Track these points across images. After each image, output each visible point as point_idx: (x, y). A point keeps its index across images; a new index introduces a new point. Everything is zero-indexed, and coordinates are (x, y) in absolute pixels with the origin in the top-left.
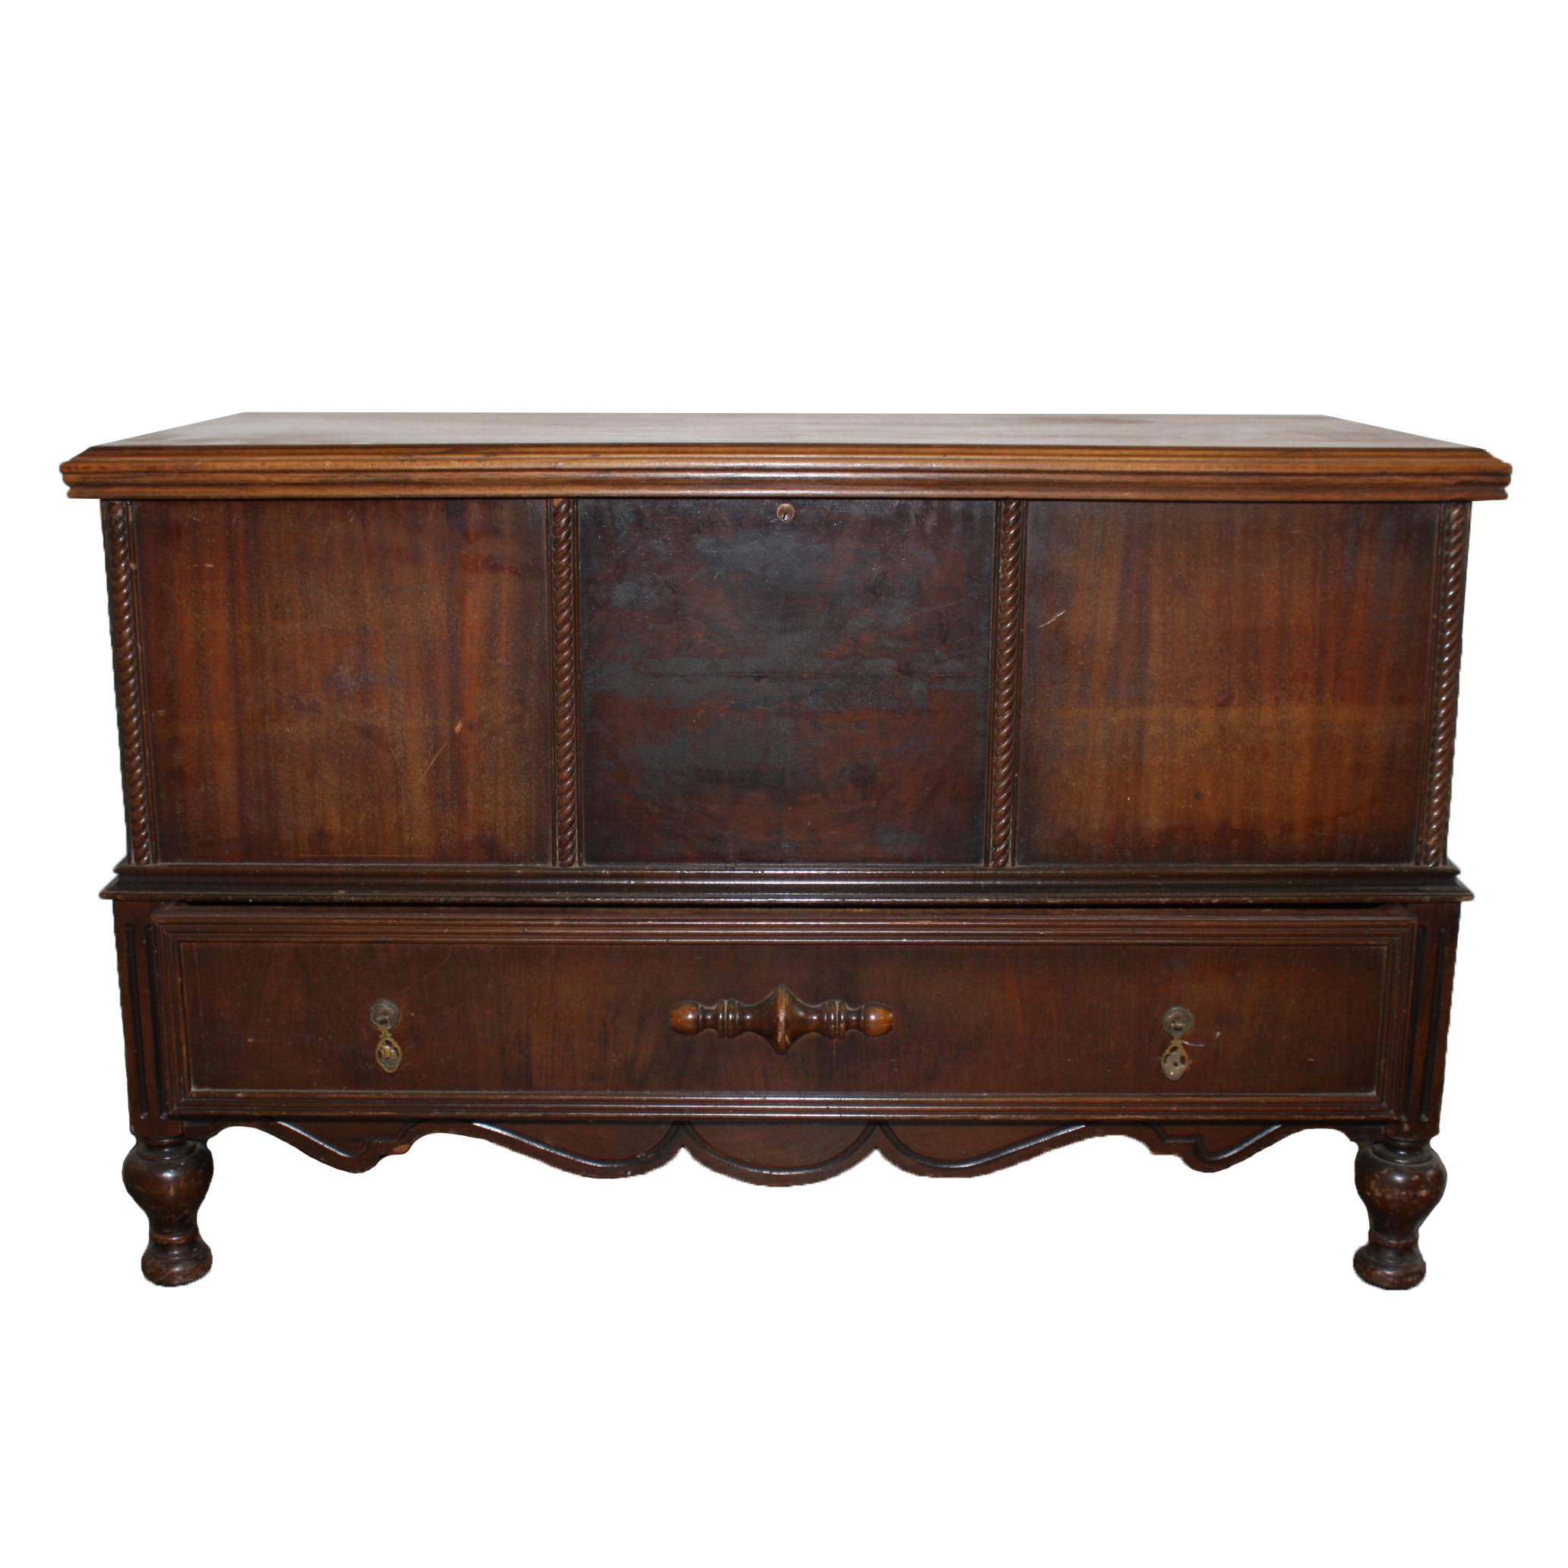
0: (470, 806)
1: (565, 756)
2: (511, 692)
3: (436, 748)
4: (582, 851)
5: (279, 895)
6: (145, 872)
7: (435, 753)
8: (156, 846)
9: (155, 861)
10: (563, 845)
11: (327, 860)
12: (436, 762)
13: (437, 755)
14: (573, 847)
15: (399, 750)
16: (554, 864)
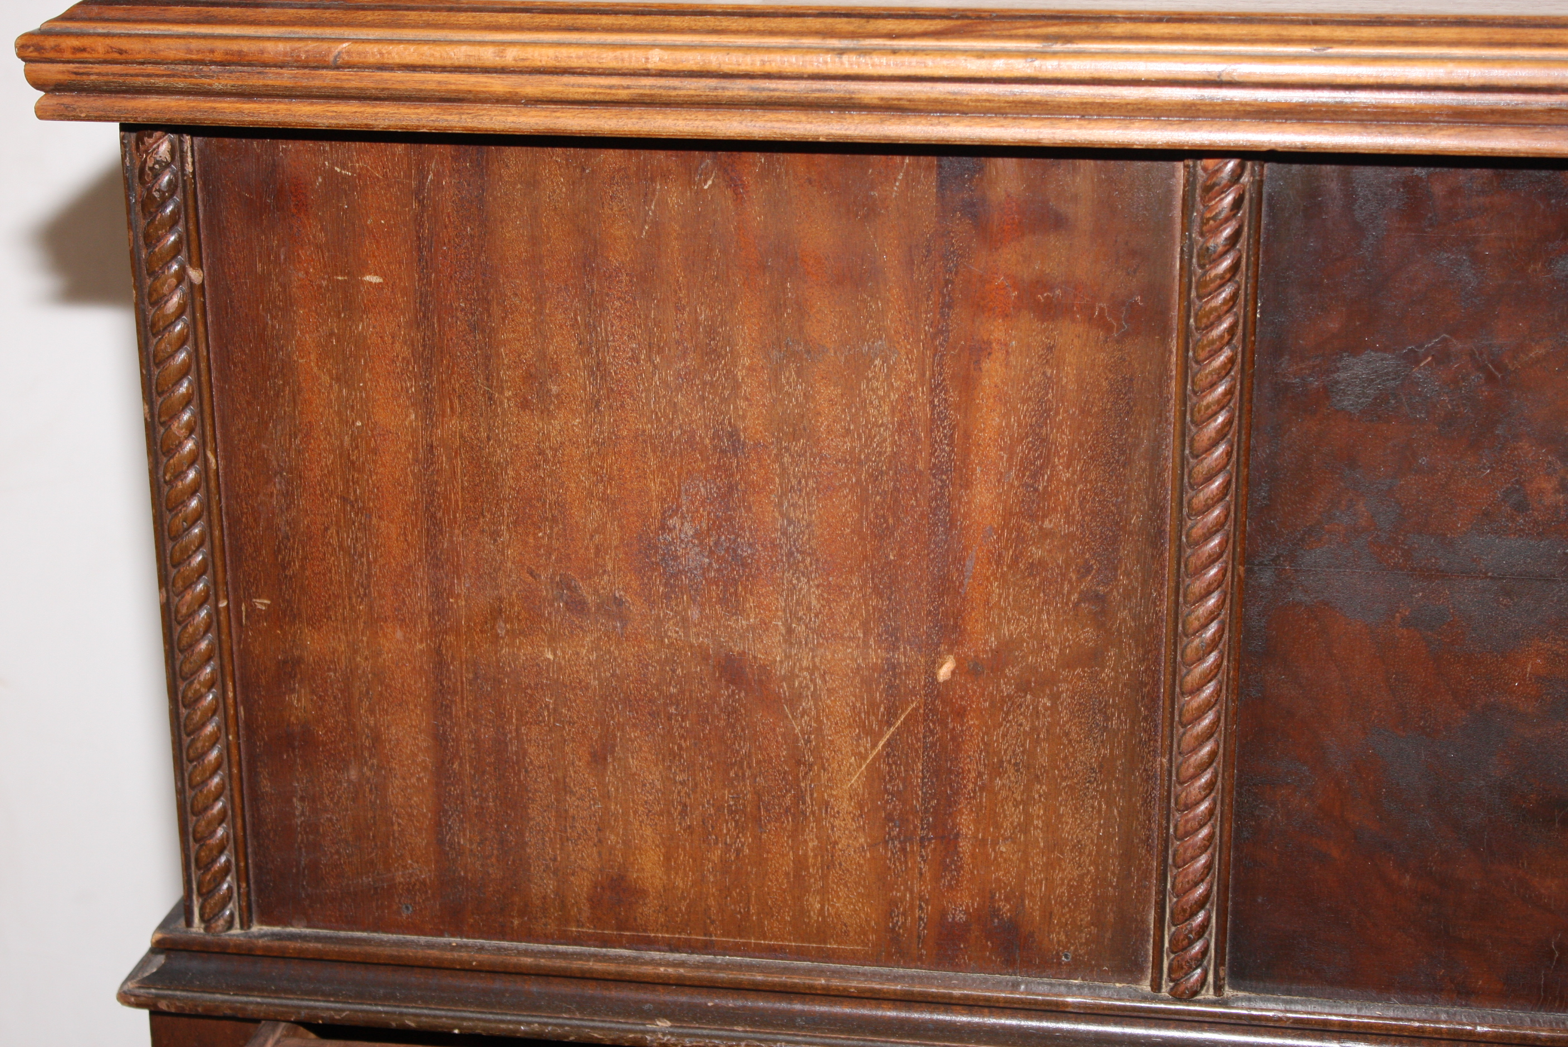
0: (965, 846)
1: (1195, 750)
2: (1074, 597)
3: (892, 714)
4: (1223, 965)
5: (520, 1023)
6: (222, 951)
7: (890, 724)
8: (248, 894)
9: (246, 924)
10: (1179, 946)
11: (634, 943)
12: (888, 744)
13: (892, 729)
14: (1205, 952)
15: (804, 713)
16: (1156, 986)
